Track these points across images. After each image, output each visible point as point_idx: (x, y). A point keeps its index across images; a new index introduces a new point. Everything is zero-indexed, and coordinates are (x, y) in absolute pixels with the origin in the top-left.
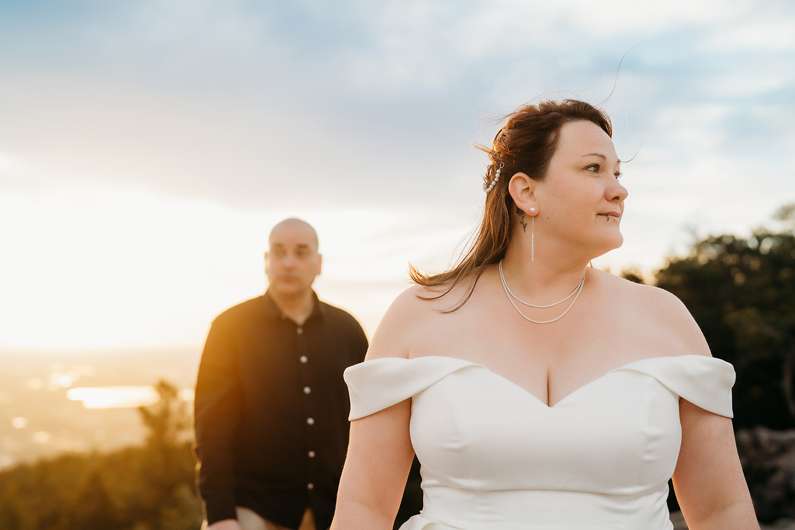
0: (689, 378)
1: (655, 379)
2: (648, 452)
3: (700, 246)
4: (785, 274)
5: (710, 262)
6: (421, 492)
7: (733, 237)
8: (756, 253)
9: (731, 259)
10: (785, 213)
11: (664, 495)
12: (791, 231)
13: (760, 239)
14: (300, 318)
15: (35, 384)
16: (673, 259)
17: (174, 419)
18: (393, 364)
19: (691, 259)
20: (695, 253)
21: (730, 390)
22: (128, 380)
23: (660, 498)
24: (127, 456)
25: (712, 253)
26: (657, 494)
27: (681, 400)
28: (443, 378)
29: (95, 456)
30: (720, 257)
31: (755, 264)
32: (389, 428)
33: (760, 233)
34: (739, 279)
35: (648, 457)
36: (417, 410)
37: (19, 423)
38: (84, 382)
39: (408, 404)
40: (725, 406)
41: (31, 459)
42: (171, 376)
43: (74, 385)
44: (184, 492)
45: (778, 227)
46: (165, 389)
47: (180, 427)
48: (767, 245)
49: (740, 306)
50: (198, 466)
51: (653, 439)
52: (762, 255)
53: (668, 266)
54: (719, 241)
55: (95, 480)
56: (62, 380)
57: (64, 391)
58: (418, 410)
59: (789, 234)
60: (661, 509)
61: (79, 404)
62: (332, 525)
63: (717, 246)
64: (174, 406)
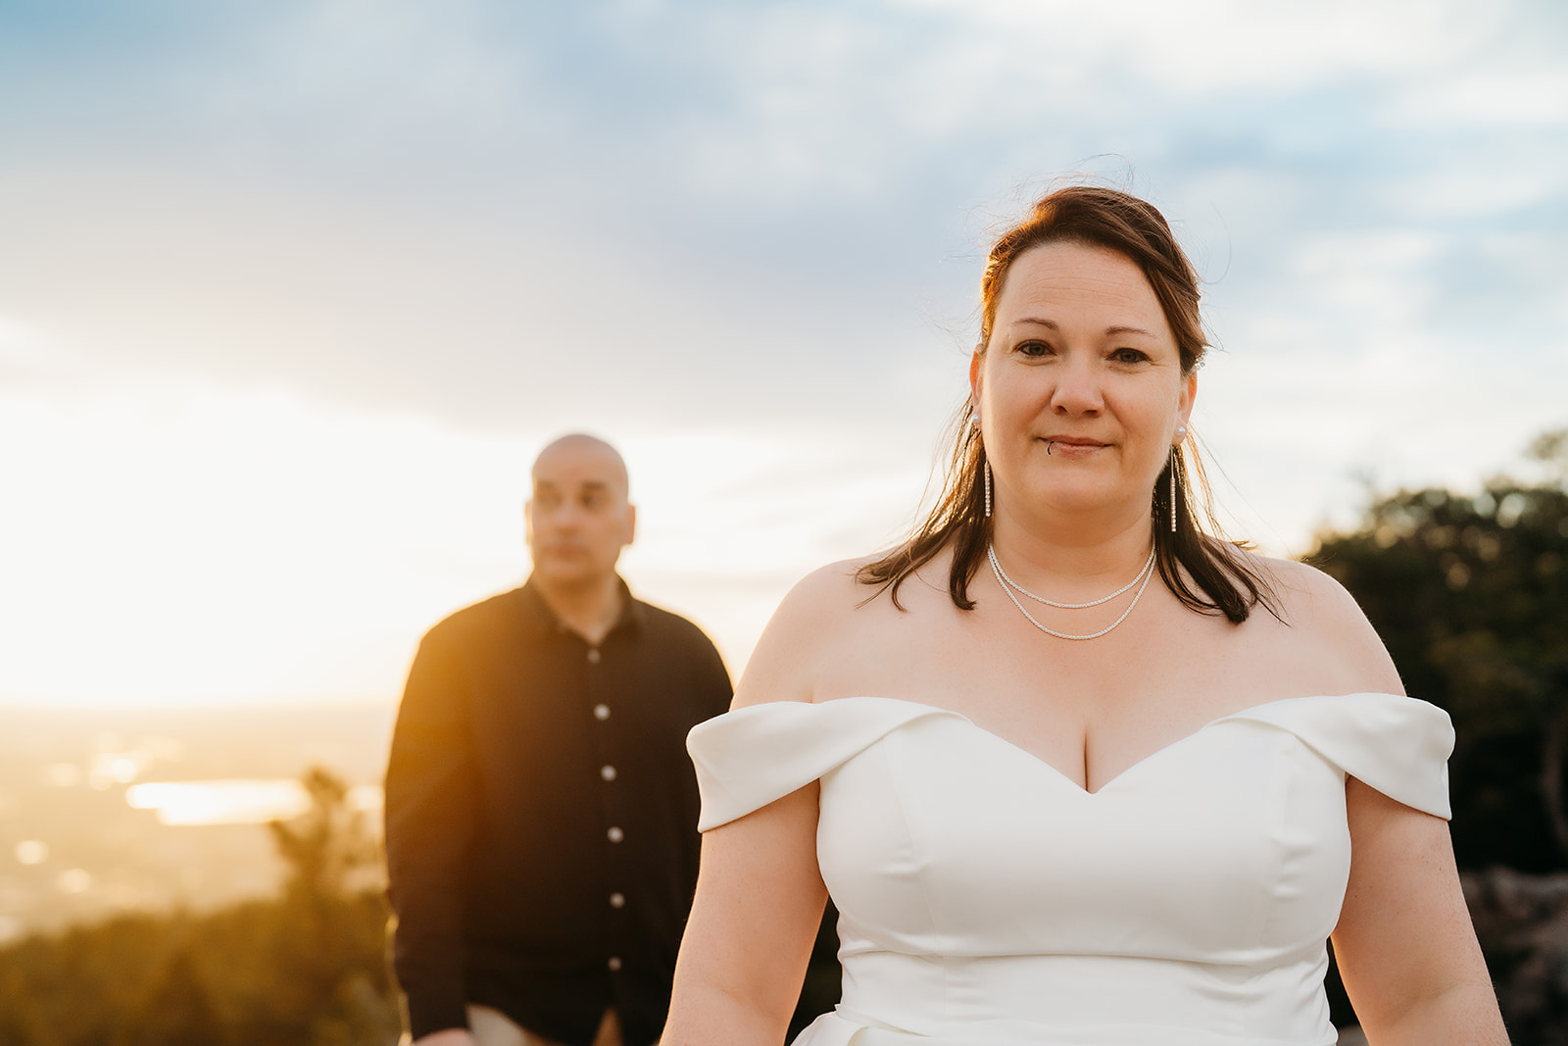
0: (1366, 739)
1: (1297, 737)
2: (1286, 879)
3: (1382, 510)
4: (1547, 566)
5: (1401, 544)
6: (838, 968)
7: (1445, 493)
8: (1489, 524)
9: (1440, 537)
10: (1547, 447)
11: (1317, 969)
12: (1558, 482)
13: (1498, 496)
14: (595, 631)
15: (63, 776)
16: (1327, 536)
17: (340, 844)
18: (785, 714)
19: (1365, 537)
20: (1371, 523)
21: (1444, 763)
22: (248, 767)
23: (1310, 974)
24: (244, 919)
25: (1404, 523)
26: (1304, 968)
27: (1350, 782)
28: (881, 739)
29: (181, 918)
30: (1420, 533)
31: (1488, 547)
32: (775, 842)
33: (1500, 486)
34: (1458, 575)
35: (1284, 890)
36: (830, 804)
37: (31, 852)
38: (161, 772)
39: (813, 793)
40: (1434, 793)
41: (53, 924)
42: (334, 760)
43: (142, 778)
44: (360, 989)
45: (1534, 474)
46: (323, 785)
47: (351, 861)
48: (1513, 510)
49: (1458, 628)
50: (392, 925)
51: (1295, 854)
52: (1503, 529)
53: (1318, 548)
54: (1418, 500)
55: (182, 967)
56: (115, 767)
57: (119, 789)
58: (832, 805)
59: (1555, 489)
60: (1312, 997)
61: (150, 815)
62: (663, 1035)
63: (1416, 509)
64: (340, 820)
